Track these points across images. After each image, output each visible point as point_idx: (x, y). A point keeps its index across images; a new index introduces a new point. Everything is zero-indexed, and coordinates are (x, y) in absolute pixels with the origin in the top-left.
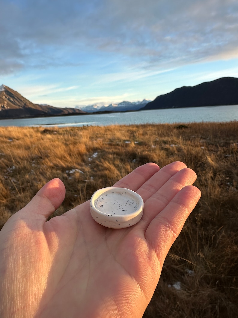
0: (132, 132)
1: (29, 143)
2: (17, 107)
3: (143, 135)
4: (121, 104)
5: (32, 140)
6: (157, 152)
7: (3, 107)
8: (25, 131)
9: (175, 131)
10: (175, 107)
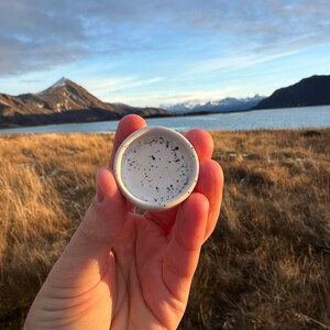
0: (240, 141)
1: (98, 156)
2: (82, 107)
3: (255, 144)
4: (223, 101)
5: (101, 151)
6: (276, 168)
7: (64, 107)
8: (92, 139)
9: (302, 138)
10: (302, 106)
